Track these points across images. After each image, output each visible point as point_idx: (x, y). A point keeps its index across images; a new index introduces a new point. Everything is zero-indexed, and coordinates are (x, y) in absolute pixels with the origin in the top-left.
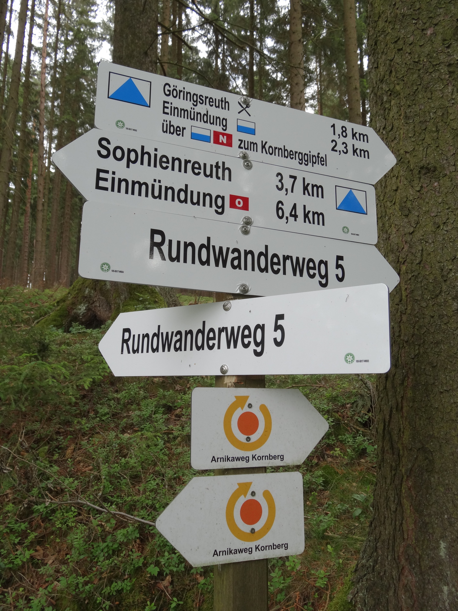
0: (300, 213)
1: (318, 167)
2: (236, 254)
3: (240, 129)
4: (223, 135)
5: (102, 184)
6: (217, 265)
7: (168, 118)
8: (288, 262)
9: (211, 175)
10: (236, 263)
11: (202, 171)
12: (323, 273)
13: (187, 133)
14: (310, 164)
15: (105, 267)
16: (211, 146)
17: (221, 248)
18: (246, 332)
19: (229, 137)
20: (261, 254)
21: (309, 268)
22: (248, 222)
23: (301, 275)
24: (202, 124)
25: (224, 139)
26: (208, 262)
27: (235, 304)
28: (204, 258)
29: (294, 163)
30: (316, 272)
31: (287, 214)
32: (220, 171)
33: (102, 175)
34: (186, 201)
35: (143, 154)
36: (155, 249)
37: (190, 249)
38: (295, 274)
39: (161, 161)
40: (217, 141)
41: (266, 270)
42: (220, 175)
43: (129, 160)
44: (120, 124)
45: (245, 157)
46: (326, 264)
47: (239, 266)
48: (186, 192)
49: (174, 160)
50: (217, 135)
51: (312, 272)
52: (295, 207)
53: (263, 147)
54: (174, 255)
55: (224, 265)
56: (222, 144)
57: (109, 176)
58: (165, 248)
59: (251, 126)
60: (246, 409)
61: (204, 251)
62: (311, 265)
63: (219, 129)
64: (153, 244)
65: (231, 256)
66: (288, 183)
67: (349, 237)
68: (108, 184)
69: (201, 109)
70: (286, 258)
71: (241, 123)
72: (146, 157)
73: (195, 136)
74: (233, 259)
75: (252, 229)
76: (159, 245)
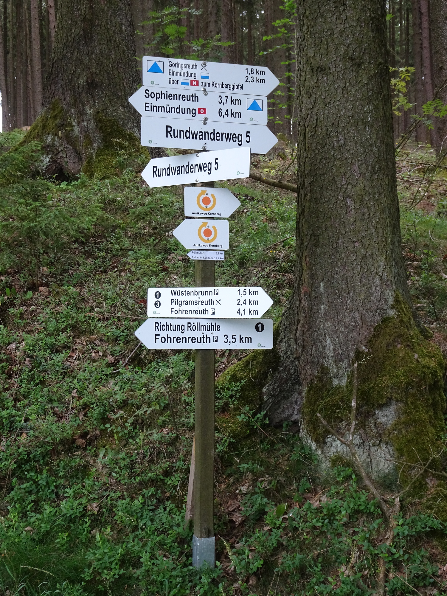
0: (230, 113)
1: (239, 91)
2: (201, 134)
3: (202, 77)
4: (195, 81)
5: (147, 109)
6: (193, 138)
7: (171, 77)
8: (224, 136)
9: (190, 100)
10: (201, 137)
11: (186, 99)
12: (240, 140)
13: (179, 82)
14: (235, 90)
15: (150, 141)
16: (190, 87)
17: (194, 132)
18: (205, 166)
19: (197, 82)
20: (212, 133)
21: (233, 137)
22: (206, 119)
23: (230, 141)
24: (186, 78)
25: (195, 83)
26: (189, 137)
27: (200, 154)
28: (188, 136)
29: (227, 90)
30: (237, 139)
31: (223, 114)
32: (194, 98)
33: (147, 105)
34: (180, 112)
35: (162, 94)
36: (168, 133)
37: (182, 132)
38: (227, 141)
39: (169, 97)
40: (192, 84)
41: (214, 139)
42: (194, 99)
43: (157, 97)
44: (152, 82)
45: (204, 90)
46: (241, 135)
47: (202, 139)
48: (180, 109)
49: (174, 95)
50: (192, 81)
51: (234, 139)
52: (227, 111)
53: (213, 84)
54: (176, 136)
55: (196, 139)
56: (194, 85)
57: (149, 105)
58: (172, 133)
59: (207, 75)
60: (206, 196)
61: (188, 133)
62: (234, 136)
63: (193, 79)
64: (167, 132)
65: (199, 134)
66: (224, 100)
67: (253, 122)
68: (149, 109)
69: (185, 70)
70: (222, 134)
71: (203, 75)
72: (163, 95)
73: (183, 84)
74: (200, 136)
75: (207, 122)
76: (170, 132)
